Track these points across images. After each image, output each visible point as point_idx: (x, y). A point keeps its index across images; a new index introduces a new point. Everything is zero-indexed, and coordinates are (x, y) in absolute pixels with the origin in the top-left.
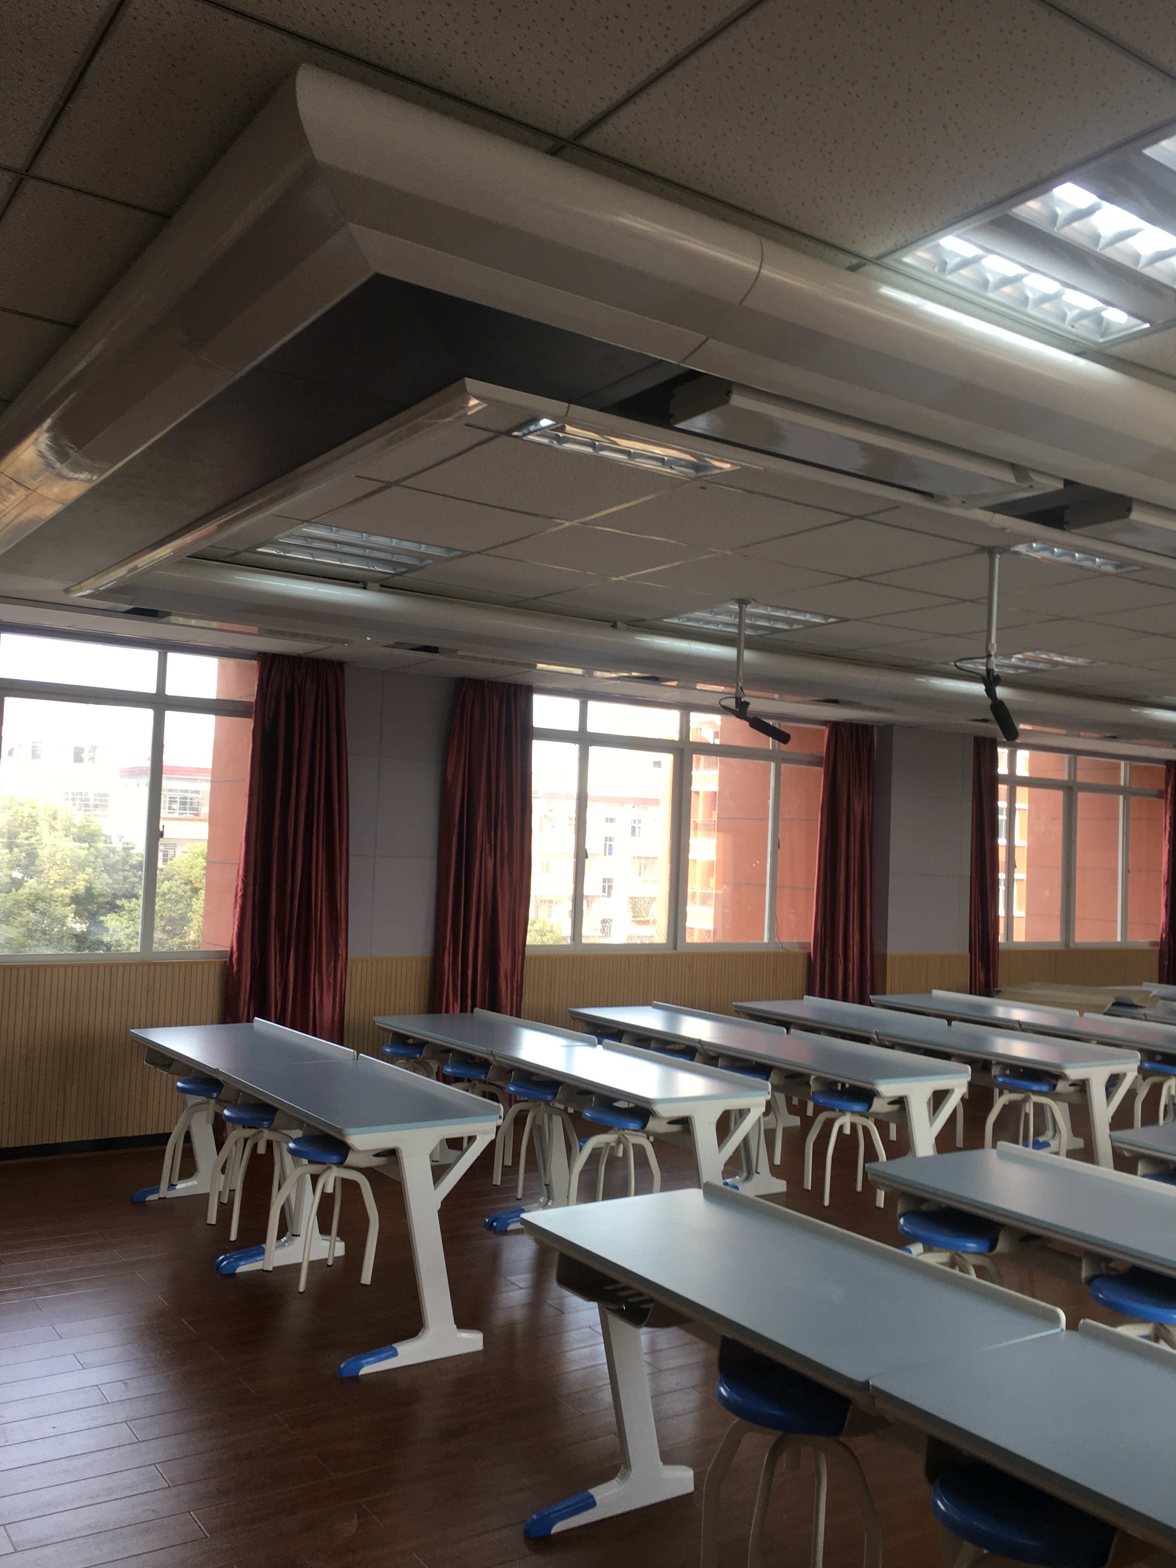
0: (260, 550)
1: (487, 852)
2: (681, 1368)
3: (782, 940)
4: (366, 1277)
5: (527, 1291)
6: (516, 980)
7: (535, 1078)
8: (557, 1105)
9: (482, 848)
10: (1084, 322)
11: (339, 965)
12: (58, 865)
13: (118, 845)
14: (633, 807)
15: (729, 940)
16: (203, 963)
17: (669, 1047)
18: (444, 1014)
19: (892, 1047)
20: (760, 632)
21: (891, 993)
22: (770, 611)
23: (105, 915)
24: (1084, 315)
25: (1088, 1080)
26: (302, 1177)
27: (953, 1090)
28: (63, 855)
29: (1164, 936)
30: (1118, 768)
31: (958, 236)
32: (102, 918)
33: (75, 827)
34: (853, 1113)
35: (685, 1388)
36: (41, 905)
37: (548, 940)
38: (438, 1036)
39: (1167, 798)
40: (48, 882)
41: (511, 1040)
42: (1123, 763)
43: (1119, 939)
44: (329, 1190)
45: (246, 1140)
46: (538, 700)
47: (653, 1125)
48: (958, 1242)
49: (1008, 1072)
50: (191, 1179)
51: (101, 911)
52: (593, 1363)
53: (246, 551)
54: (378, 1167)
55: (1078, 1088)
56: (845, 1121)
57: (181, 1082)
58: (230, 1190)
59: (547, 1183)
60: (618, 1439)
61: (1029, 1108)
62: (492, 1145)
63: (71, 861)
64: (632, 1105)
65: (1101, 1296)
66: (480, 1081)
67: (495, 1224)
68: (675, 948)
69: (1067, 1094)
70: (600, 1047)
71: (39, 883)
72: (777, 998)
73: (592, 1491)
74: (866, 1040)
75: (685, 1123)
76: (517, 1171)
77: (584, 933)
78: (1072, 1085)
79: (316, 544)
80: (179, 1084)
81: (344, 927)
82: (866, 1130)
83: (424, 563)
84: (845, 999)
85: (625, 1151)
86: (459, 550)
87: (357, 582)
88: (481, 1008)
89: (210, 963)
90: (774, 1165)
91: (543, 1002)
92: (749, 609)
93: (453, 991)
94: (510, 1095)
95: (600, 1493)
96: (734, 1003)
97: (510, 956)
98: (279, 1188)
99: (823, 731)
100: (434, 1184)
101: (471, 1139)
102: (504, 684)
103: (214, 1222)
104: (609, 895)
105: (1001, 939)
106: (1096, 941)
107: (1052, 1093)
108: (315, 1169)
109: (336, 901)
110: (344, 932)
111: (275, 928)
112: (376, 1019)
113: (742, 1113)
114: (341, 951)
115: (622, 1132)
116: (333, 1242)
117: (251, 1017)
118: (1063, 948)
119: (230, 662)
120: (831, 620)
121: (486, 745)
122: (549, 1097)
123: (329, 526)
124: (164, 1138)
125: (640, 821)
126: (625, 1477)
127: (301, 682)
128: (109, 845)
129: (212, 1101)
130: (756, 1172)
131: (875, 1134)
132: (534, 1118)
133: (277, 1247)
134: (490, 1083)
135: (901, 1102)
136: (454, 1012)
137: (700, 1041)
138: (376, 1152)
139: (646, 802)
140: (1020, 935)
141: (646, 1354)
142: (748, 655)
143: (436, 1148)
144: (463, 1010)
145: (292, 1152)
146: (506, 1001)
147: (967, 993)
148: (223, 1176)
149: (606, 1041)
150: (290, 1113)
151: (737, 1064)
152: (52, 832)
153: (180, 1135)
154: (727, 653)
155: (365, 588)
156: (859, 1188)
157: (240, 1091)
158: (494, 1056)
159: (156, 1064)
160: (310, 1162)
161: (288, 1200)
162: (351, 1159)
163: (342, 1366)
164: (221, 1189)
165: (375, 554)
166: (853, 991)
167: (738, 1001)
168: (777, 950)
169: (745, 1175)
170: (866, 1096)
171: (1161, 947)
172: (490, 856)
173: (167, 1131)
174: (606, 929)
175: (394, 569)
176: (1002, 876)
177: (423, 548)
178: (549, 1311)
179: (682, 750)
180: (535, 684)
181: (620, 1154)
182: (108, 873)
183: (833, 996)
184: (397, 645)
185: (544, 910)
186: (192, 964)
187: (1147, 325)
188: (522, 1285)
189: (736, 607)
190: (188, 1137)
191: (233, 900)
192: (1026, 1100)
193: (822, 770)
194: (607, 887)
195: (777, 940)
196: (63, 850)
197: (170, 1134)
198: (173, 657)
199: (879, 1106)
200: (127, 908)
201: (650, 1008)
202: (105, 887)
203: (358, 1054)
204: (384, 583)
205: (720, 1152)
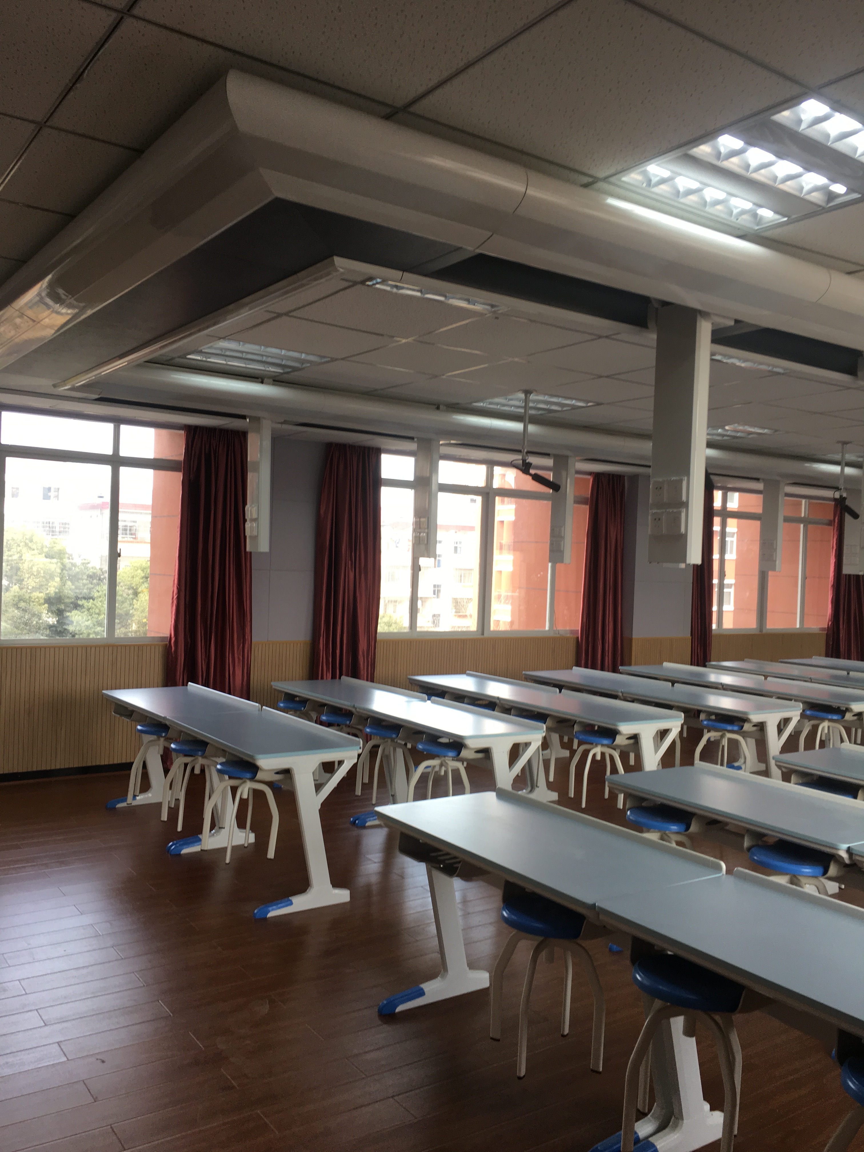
0: (189, 356)
1: (350, 566)
2: (483, 912)
3: (558, 629)
4: (271, 854)
5: (379, 864)
6: (370, 656)
7: (384, 723)
8: (399, 741)
9: (346, 564)
10: (744, 217)
11: (246, 646)
12: (35, 576)
13: (78, 561)
14: (456, 532)
15: (522, 628)
16: (151, 645)
17: (479, 702)
18: (320, 681)
19: (633, 701)
20: (540, 412)
21: (635, 665)
22: (546, 398)
23: (70, 611)
24: (743, 212)
25: (765, 722)
26: (225, 788)
27: (671, 729)
28: (38, 568)
29: (830, 624)
30: (800, 504)
31: (658, 165)
32: (68, 614)
33: (46, 547)
34: (603, 745)
35: (486, 924)
36: (22, 604)
37: (394, 629)
38: (317, 695)
39: (834, 525)
40: (28, 588)
41: (366, 697)
42: (804, 501)
43: (798, 626)
44: (245, 796)
45: (186, 765)
46: (385, 459)
47: (464, 753)
48: (665, 825)
49: (713, 717)
50: (147, 793)
51: (68, 609)
52: (424, 909)
53: (179, 357)
54: (276, 781)
55: (759, 728)
56: (597, 751)
57: (140, 726)
58: (176, 800)
59: (393, 794)
60: (439, 956)
61: (725, 742)
62: (354, 767)
63: (44, 573)
64: (451, 741)
65: (755, 858)
66: (346, 725)
67: (357, 822)
68: (483, 634)
69: (750, 732)
70: (429, 702)
71: (21, 589)
72: (555, 668)
73: (423, 986)
74: (615, 697)
75: (486, 752)
76: (372, 788)
77: (418, 625)
78: (754, 726)
79: (228, 353)
80: (139, 727)
81: (249, 619)
82: (612, 758)
83: (304, 366)
84: (602, 669)
85: (446, 772)
86: (329, 357)
87: (257, 378)
88: (347, 675)
89: (155, 645)
90: (549, 782)
91: (390, 672)
92: (532, 397)
93: (326, 664)
94: (367, 735)
95: (428, 987)
96: (523, 672)
97: (366, 641)
98: (210, 798)
99: (589, 480)
100: (316, 792)
101: (341, 763)
102: (360, 447)
103: (166, 819)
104: (438, 597)
105: (714, 626)
106: (782, 627)
107: (740, 731)
108: (234, 782)
109: (243, 601)
110: (249, 624)
111: (201, 621)
112: (272, 683)
113: (527, 745)
114: (247, 637)
115: (443, 759)
116: (247, 832)
117: (185, 681)
118: (758, 632)
119: (164, 432)
120: (589, 404)
121: (348, 492)
122: (394, 736)
123: (238, 341)
124: (129, 766)
125: (460, 543)
126: (443, 977)
127: (216, 446)
128: (71, 561)
129: (162, 739)
130: (536, 786)
131: (618, 761)
132: (384, 750)
133: (210, 836)
134: (352, 727)
135: (635, 738)
136: (327, 679)
137: (498, 698)
138: (277, 771)
139: (464, 528)
140: (728, 624)
141: (459, 903)
142: (531, 428)
143: (316, 769)
144: (333, 677)
145: (219, 771)
146: (363, 671)
147: (689, 665)
148: (170, 792)
149: (433, 698)
150: (217, 745)
151: (524, 714)
152: (30, 551)
153: (140, 763)
154: (516, 426)
155: (262, 382)
156: (606, 796)
157: (182, 731)
158: (356, 709)
159: (121, 715)
160: (230, 778)
161: (216, 805)
162: (260, 776)
163: (256, 911)
164: (169, 800)
165: (270, 360)
166: (608, 664)
167: (527, 671)
168: (555, 636)
169: (529, 789)
170: (611, 733)
171: (828, 630)
172: (352, 570)
173: (132, 761)
174: (436, 621)
175: (283, 370)
176: (715, 581)
177: (303, 356)
178: (394, 877)
179: (488, 494)
180: (383, 447)
181: (443, 773)
182: (71, 581)
183: (594, 667)
184: (285, 422)
185: (390, 607)
186: (143, 646)
187: (786, 219)
188: (376, 860)
189: (522, 396)
190: (145, 766)
191: (171, 601)
192: (722, 736)
193: (588, 507)
194: (437, 591)
195: (555, 629)
196: (38, 564)
197: (132, 763)
198: (124, 428)
199: (620, 740)
200: (86, 607)
201: (464, 676)
202: (70, 592)
203: (262, 707)
204: (276, 379)
205: (510, 771)
